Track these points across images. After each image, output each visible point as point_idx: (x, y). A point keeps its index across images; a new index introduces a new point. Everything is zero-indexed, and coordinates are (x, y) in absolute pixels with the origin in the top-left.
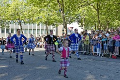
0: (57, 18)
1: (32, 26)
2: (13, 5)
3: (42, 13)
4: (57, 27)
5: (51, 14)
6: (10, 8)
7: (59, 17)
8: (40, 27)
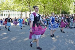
0: (26, 9)
1: (14, 13)
2: (5, 3)
3: (19, 7)
4: (26, 13)
5: (24, 7)
6: (4, 4)
7: (28, 9)
8: (18, 13)
